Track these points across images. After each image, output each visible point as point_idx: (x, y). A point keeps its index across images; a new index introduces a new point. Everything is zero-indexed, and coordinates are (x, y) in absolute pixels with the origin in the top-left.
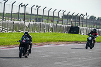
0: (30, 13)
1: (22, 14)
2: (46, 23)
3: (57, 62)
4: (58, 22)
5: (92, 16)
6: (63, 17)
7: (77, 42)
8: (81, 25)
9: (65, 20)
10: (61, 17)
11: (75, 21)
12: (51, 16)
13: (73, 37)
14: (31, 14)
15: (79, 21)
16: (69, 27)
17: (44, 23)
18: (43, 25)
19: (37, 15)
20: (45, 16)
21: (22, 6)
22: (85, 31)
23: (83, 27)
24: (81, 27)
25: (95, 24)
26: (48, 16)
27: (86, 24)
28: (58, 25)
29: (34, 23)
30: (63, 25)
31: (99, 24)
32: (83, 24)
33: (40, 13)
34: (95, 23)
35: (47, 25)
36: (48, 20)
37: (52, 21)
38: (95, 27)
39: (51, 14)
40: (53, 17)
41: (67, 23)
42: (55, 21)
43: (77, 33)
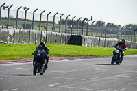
0: (15, 17)
1: (5, 18)
2: (38, 31)
3: (53, 83)
4: (53, 29)
5: (99, 21)
6: (60, 22)
7: (79, 57)
8: (85, 33)
9: (63, 27)
10: (57, 23)
11: (77, 28)
12: (44, 22)
13: (73, 49)
14: (17, 19)
15: (82, 28)
16: (68, 36)
17: (34, 31)
18: (33, 33)
19: (25, 20)
20: (36, 21)
21: (4, 8)
22: (90, 42)
23: (87, 37)
24: (84, 36)
25: (103, 32)
26: (40, 21)
27: (91, 32)
28: (54, 33)
29: (21, 30)
30: (60, 34)
31: (108, 32)
32: (87, 32)
33: (29, 17)
34: (104, 30)
35: (38, 34)
36: (39, 26)
37: (46, 29)
38: (104, 35)
39: (44, 19)
40: (47, 22)
41: (66, 30)
42: (50, 28)
43: (80, 44)
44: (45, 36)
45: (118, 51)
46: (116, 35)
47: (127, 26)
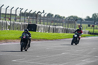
2: (4, 21)
3: (15, 59)
4: (15, 20)
5: (49, 14)
6: (20, 15)
7: (34, 40)
8: (39, 23)
9: (22, 18)
10: (18, 15)
11: (33, 19)
12: (8, 14)
15: (36, 19)
16: (27, 25)
22: (42, 29)
23: (40, 25)
24: (38, 25)
26: (6, 14)
28: (16, 22)
30: (20, 23)
34: (53, 20)
35: (5, 23)
36: (5, 18)
37: (10, 19)
38: (53, 24)
39: (8, 12)
41: (25, 20)
42: (13, 19)
43: (35, 30)
44: (9, 24)
45: (76, 36)
46: (61, 24)
47: (70, 17)
